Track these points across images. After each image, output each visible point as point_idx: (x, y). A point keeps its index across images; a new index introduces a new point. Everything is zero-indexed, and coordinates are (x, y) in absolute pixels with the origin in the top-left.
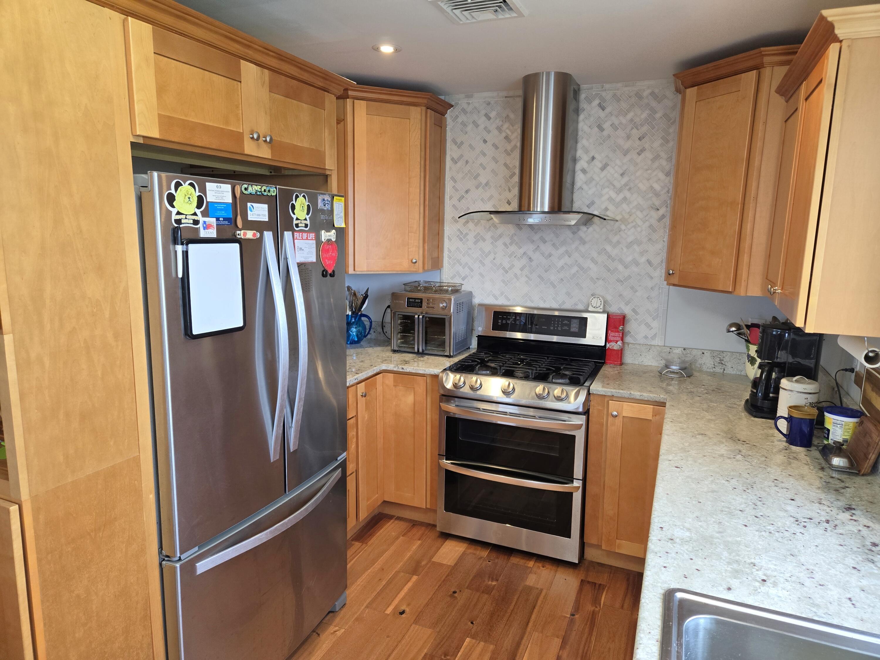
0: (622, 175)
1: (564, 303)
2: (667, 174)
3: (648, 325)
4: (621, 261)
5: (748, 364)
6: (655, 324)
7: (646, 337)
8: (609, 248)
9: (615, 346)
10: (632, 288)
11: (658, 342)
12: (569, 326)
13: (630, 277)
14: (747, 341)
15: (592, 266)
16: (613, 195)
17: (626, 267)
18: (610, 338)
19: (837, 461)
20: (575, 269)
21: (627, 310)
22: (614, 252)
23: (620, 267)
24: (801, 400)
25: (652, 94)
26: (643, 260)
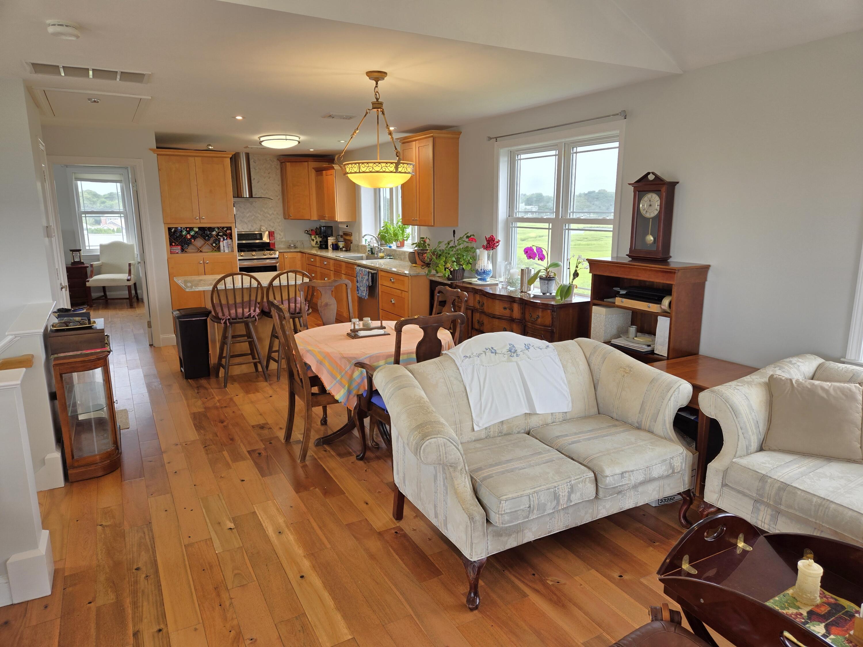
0: (265, 185)
1: (251, 229)
2: (279, 185)
3: (280, 234)
4: (269, 214)
5: (312, 242)
6: (282, 234)
7: (280, 238)
8: (264, 209)
9: (272, 242)
10: (273, 222)
11: (284, 240)
12: (256, 236)
13: (272, 219)
14: (310, 235)
15: (259, 215)
16: (263, 192)
17: (270, 215)
18: (271, 239)
19: (344, 249)
20: (253, 217)
21: (273, 230)
22: (266, 211)
23: (268, 215)
24: (333, 241)
25: (270, 160)
26: (275, 213)
